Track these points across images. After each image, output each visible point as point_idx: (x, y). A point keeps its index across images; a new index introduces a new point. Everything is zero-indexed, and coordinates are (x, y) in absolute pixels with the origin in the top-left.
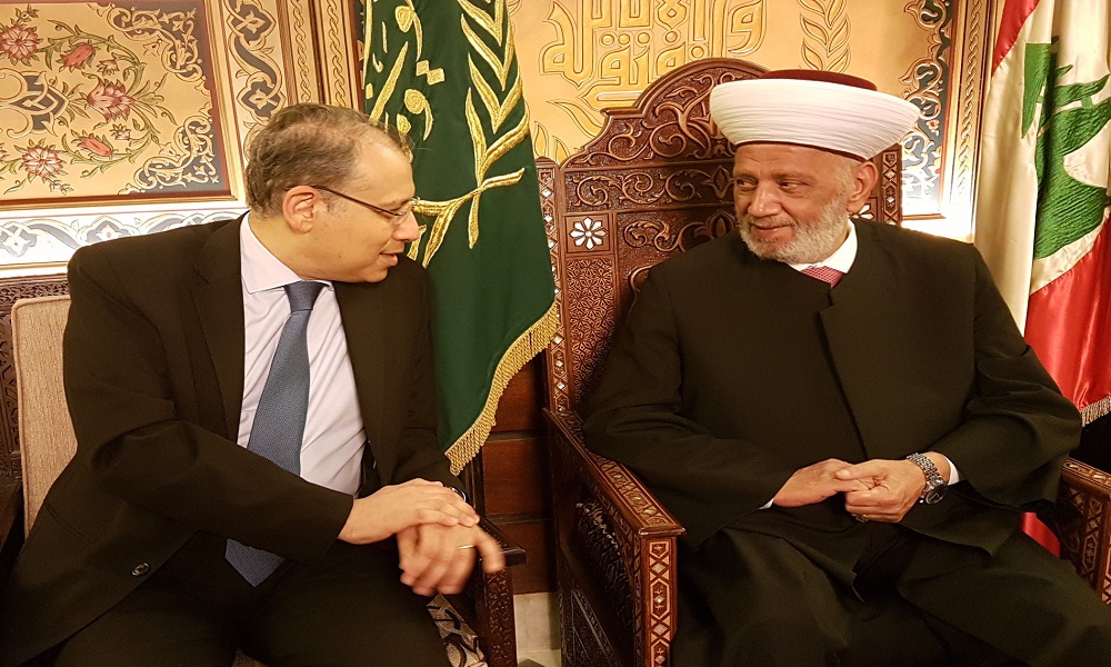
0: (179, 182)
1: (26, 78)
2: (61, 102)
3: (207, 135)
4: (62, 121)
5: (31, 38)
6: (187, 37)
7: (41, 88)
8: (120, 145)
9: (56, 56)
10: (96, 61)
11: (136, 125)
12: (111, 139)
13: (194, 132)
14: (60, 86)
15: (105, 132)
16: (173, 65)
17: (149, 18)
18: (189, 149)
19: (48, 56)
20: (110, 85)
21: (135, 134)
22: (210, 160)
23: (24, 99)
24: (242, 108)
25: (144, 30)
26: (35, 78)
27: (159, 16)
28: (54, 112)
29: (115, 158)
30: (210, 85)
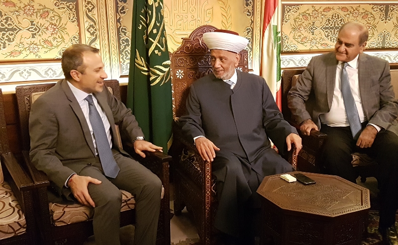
1: (31, 21)
2: (40, 29)
3: (77, 41)
4: (40, 35)
5: (33, 9)
6: (73, 10)
7: (34, 25)
8: (55, 43)
9: (39, 15)
10: (49, 16)
11: (59, 37)
12: (52, 41)
13: (74, 40)
14: (39, 24)
15: (51, 39)
16: (69, 19)
17: (63, 4)
19: (37, 15)
20: (53, 24)
21: (59, 40)
23: (30, 28)
24: (86, 32)
25: (62, 8)
26: (33, 22)
27: (66, 4)
28: (38, 32)
29: (53, 47)
30: (79, 25)
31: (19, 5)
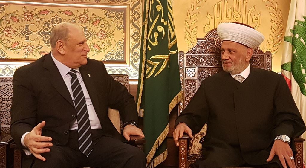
0: (114, 58)
1: (84, 28)
2: (91, 35)
3: (122, 46)
4: (90, 40)
5: (87, 17)
6: (121, 19)
7: (87, 31)
8: (102, 47)
9: (91, 22)
10: (100, 24)
11: (107, 42)
12: (100, 45)
13: (119, 45)
14: (91, 30)
15: (99, 43)
16: (117, 27)
17: (113, 14)
18: (118, 49)
20: (102, 31)
21: (106, 44)
22: (122, 53)
24: (131, 39)
25: (112, 17)
26: (86, 28)
27: (115, 13)
28: (89, 37)
29: (101, 51)
30: (125, 32)
31: (76, 14)
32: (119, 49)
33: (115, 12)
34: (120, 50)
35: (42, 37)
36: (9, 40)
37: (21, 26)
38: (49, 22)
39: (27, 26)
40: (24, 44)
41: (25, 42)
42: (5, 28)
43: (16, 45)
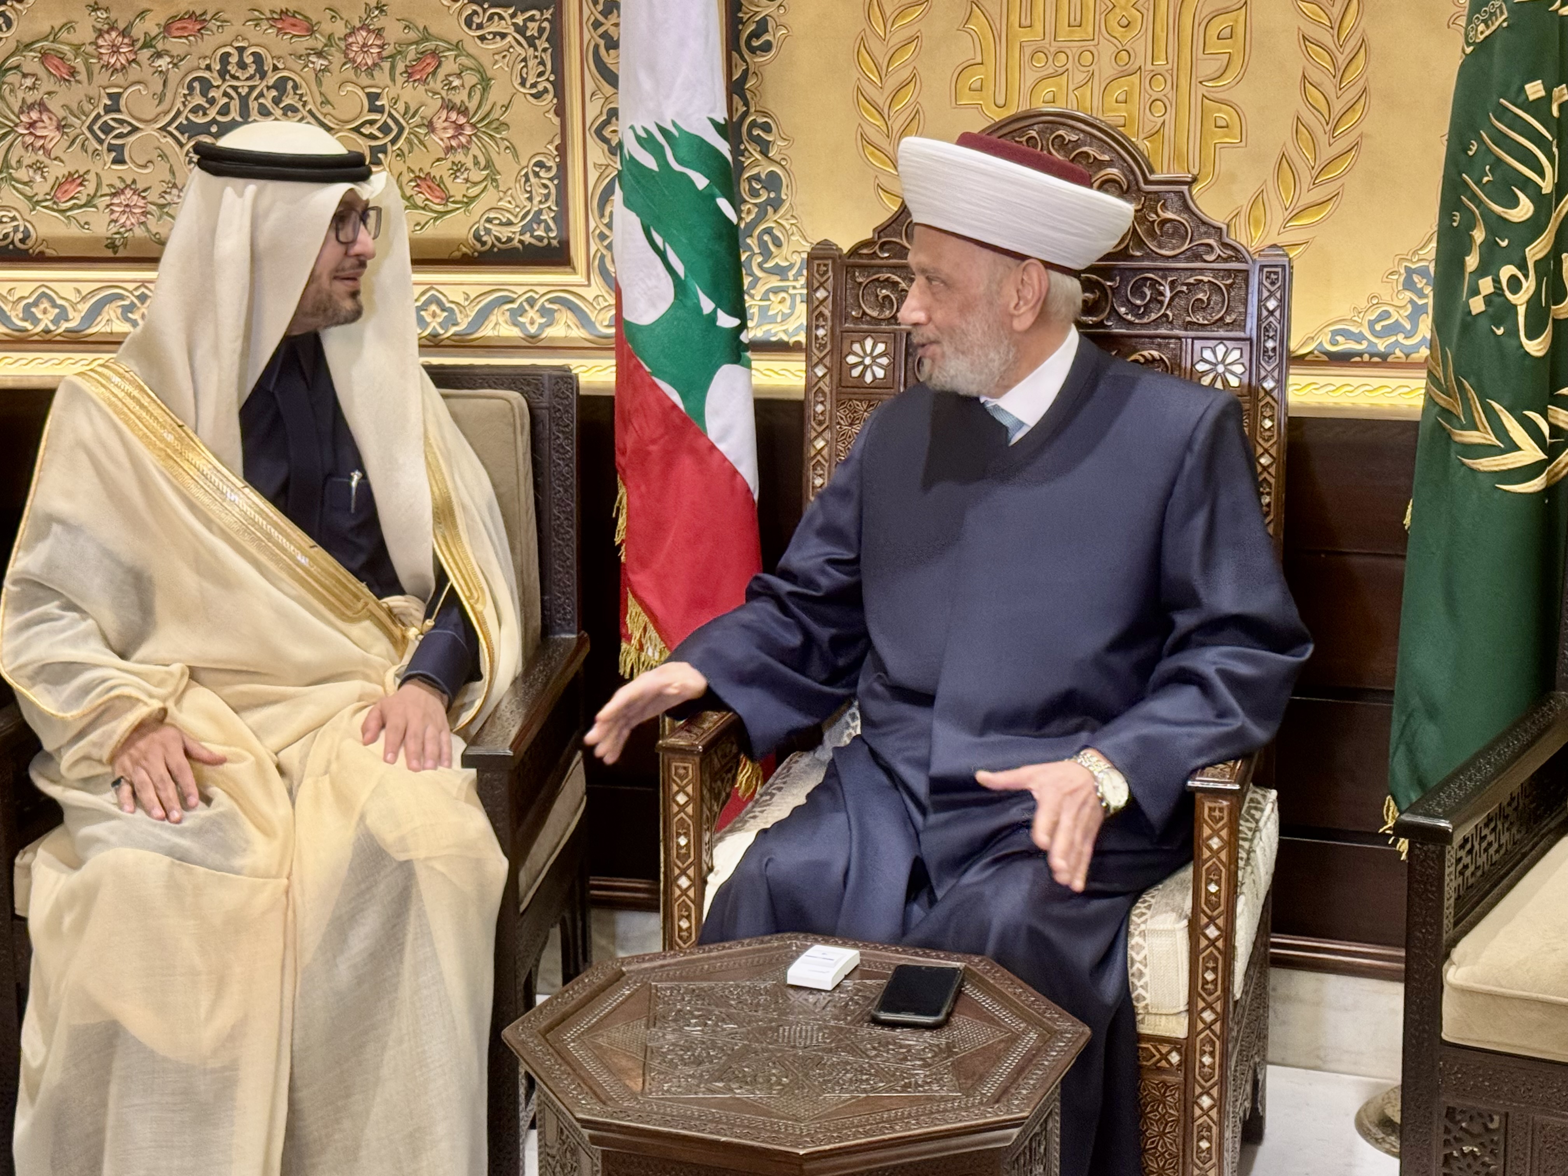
0: (515, 244)
1: (368, 95)
2: (401, 129)
3: (551, 179)
4: (401, 154)
5: (378, 42)
6: (542, 44)
7: (380, 110)
8: (457, 188)
9: (400, 67)
10: (442, 73)
11: (476, 163)
12: (448, 181)
13: (537, 174)
14: (401, 106)
15: (442, 171)
16: (523, 83)
17: (501, 18)
18: (530, 199)
19: (393, 68)
20: (454, 107)
21: (477, 175)
22: (552, 215)
23: (363, 124)
24: (593, 144)
25: (495, 34)
26: (377, 96)
27: (513, 16)
28: (394, 142)
29: (451, 206)
30: (560, 111)
31: (327, 27)
32: (537, 200)
33: (511, 11)
34: (540, 202)
35: (181, 145)
36: (38, 167)
37: (90, 99)
38: (207, 74)
39: (115, 98)
40: (105, 182)
41: (112, 174)
42: (22, 112)
43: (73, 189)
